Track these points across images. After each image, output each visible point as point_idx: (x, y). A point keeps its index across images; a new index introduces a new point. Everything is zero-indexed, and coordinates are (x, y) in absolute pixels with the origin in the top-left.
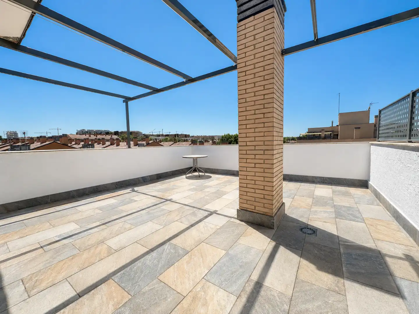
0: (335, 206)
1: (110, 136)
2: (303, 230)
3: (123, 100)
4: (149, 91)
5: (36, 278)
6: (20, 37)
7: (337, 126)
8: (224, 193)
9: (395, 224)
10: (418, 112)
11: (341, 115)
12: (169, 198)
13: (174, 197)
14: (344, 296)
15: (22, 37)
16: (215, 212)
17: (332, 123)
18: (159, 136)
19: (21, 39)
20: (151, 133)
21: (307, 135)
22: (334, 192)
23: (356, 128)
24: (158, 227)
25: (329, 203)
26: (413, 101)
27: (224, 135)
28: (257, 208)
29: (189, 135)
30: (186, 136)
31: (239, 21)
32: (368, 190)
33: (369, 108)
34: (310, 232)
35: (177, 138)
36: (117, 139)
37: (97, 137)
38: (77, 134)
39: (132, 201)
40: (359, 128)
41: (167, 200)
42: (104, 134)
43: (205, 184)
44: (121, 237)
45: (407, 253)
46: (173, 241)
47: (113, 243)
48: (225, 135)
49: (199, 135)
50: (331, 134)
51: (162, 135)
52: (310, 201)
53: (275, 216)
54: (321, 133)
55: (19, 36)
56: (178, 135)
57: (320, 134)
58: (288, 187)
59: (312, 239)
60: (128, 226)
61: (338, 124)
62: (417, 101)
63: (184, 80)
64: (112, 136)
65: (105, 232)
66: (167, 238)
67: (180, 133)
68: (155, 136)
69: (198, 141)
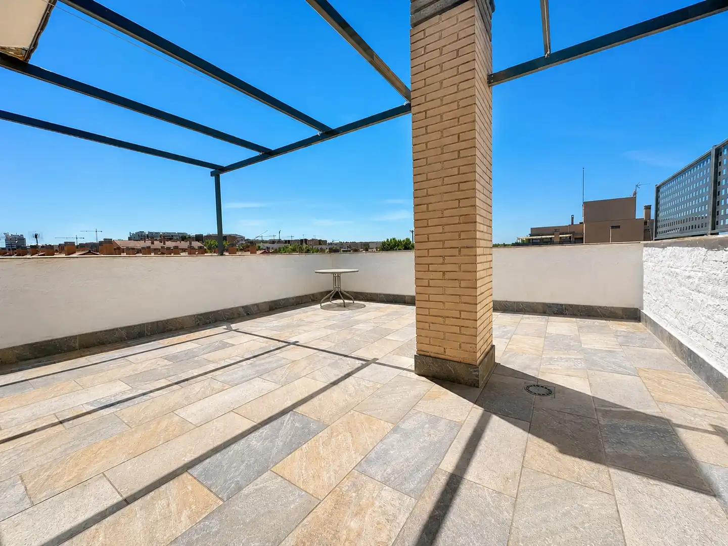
0: (583, 350)
1: (188, 242)
2: (531, 389)
3: (211, 172)
4: (256, 154)
5: (48, 473)
6: (29, 48)
7: (581, 223)
8: (388, 332)
9: (691, 378)
10: (726, 181)
11: (587, 205)
12: (293, 340)
13: (302, 338)
14: (611, 496)
15: (32, 48)
16: (374, 361)
17: (573, 218)
18: (273, 242)
19: (29, 52)
20: (260, 239)
21: (529, 239)
22: (580, 328)
23: (613, 227)
24: (272, 386)
25: (573, 346)
26: (717, 164)
27: (386, 241)
28: (448, 352)
29: (326, 241)
30: (320, 242)
31: (415, 25)
32: (641, 323)
33: (635, 194)
34: (543, 391)
35: (304, 246)
36: (200, 248)
37: (164, 244)
38: (130, 239)
39: (225, 346)
40: (618, 227)
41: (289, 344)
42: (176, 240)
43: (354, 318)
44: (205, 403)
45: (717, 423)
46: (300, 409)
47: (192, 413)
48: (388, 240)
49: (344, 240)
50: (570, 237)
51: (279, 241)
52: (540, 342)
53: (480, 364)
54: (553, 236)
55: (26, 45)
56: (306, 240)
57: (551, 238)
58: (501, 320)
59: (548, 402)
60: (217, 385)
61: (583, 221)
62: (725, 163)
63: (318, 133)
64: (191, 244)
65: (176, 395)
66: (289, 403)
67: (309, 238)
68: (266, 242)
69: (342, 250)
